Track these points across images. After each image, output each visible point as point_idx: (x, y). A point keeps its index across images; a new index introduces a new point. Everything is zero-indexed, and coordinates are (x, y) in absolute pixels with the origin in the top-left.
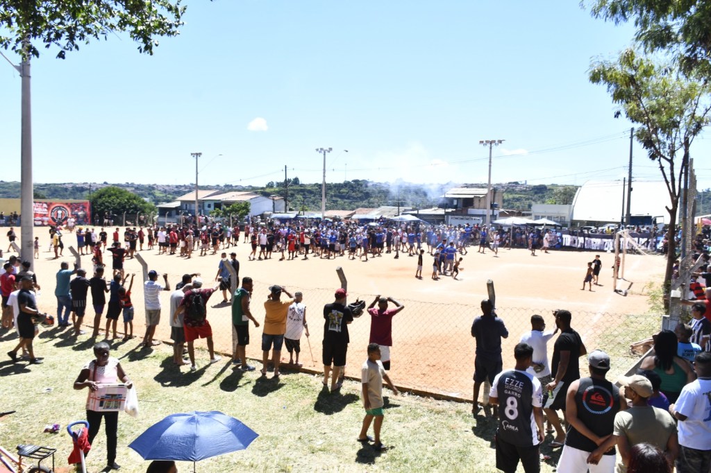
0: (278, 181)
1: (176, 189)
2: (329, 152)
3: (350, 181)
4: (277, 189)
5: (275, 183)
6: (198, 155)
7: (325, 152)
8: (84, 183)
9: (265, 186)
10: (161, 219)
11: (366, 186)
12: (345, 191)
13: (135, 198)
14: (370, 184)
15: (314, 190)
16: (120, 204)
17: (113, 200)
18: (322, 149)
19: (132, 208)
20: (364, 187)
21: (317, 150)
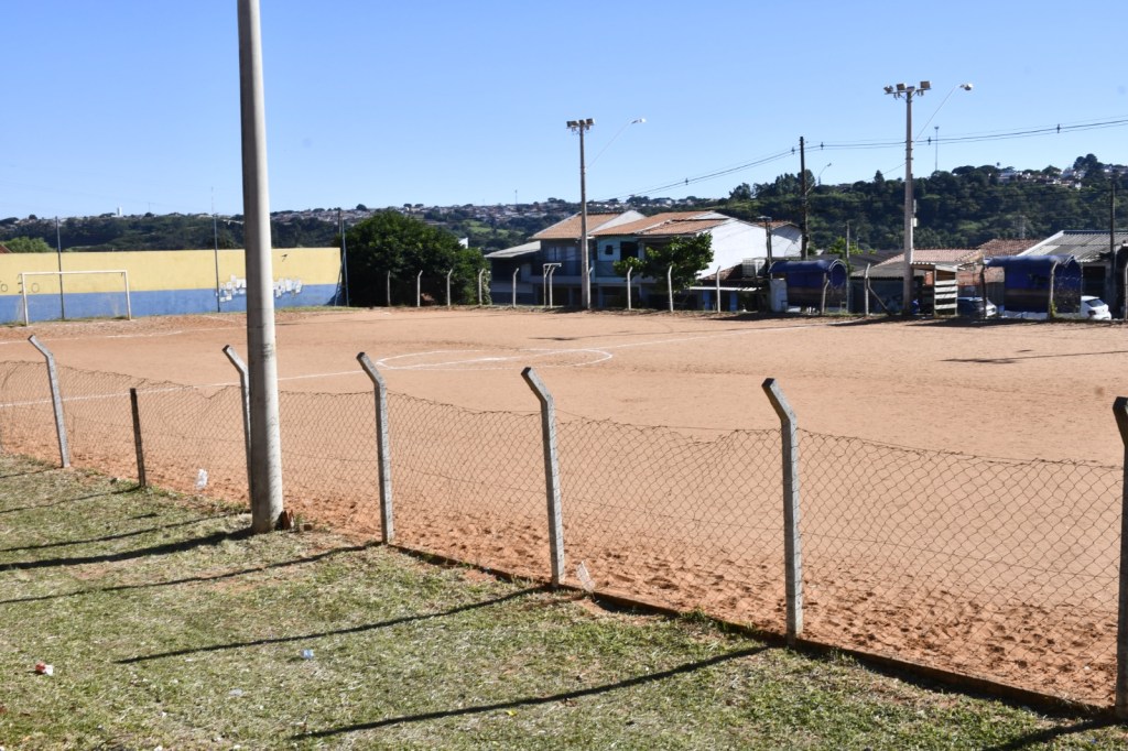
0: (761, 183)
1: (515, 215)
2: (920, 92)
3: (950, 171)
4: (756, 203)
5: (752, 188)
6: (585, 125)
7: (909, 95)
8: (316, 211)
9: (728, 196)
10: (501, 289)
11: (993, 181)
12: (936, 197)
13: (436, 239)
14: (1002, 177)
15: (855, 199)
16: (406, 254)
17: (389, 245)
18: (900, 87)
19: (435, 263)
20: (986, 182)
21: (889, 90)
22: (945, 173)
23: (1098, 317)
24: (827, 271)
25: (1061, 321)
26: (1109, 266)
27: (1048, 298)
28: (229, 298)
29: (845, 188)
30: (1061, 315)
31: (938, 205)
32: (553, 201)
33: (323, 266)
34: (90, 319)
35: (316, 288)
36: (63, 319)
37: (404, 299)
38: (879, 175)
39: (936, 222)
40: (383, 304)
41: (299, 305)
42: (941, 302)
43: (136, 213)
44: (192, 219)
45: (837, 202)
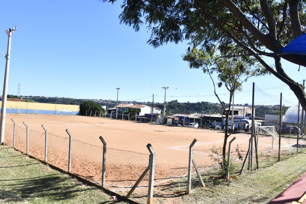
2: (167, 88)
3: (200, 102)
5: (167, 102)
6: (119, 89)
10: (109, 115)
11: (207, 104)
12: (197, 106)
13: (97, 105)
14: (209, 104)
15: (184, 105)
16: (91, 107)
17: (88, 106)
18: (164, 87)
19: (96, 109)
20: (206, 105)
21: (163, 88)
22: (199, 102)
23: (195, 127)
24: (152, 116)
25: (185, 127)
26: (201, 119)
27: (183, 123)
28: (58, 112)
29: (183, 104)
30: (186, 126)
31: (198, 108)
32: (134, 101)
33: (76, 108)
34: (31, 114)
35: (75, 112)
36: (26, 113)
37: (88, 115)
38: (188, 102)
39: (197, 110)
40: (85, 115)
41: (71, 114)
42: (168, 122)
43: (61, 97)
44: (71, 99)
45: (181, 106)
